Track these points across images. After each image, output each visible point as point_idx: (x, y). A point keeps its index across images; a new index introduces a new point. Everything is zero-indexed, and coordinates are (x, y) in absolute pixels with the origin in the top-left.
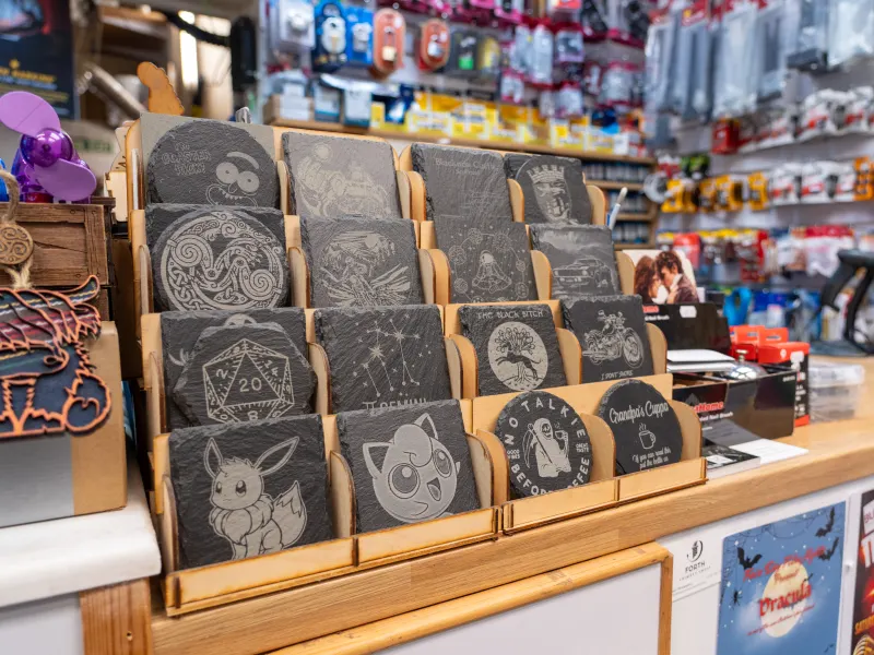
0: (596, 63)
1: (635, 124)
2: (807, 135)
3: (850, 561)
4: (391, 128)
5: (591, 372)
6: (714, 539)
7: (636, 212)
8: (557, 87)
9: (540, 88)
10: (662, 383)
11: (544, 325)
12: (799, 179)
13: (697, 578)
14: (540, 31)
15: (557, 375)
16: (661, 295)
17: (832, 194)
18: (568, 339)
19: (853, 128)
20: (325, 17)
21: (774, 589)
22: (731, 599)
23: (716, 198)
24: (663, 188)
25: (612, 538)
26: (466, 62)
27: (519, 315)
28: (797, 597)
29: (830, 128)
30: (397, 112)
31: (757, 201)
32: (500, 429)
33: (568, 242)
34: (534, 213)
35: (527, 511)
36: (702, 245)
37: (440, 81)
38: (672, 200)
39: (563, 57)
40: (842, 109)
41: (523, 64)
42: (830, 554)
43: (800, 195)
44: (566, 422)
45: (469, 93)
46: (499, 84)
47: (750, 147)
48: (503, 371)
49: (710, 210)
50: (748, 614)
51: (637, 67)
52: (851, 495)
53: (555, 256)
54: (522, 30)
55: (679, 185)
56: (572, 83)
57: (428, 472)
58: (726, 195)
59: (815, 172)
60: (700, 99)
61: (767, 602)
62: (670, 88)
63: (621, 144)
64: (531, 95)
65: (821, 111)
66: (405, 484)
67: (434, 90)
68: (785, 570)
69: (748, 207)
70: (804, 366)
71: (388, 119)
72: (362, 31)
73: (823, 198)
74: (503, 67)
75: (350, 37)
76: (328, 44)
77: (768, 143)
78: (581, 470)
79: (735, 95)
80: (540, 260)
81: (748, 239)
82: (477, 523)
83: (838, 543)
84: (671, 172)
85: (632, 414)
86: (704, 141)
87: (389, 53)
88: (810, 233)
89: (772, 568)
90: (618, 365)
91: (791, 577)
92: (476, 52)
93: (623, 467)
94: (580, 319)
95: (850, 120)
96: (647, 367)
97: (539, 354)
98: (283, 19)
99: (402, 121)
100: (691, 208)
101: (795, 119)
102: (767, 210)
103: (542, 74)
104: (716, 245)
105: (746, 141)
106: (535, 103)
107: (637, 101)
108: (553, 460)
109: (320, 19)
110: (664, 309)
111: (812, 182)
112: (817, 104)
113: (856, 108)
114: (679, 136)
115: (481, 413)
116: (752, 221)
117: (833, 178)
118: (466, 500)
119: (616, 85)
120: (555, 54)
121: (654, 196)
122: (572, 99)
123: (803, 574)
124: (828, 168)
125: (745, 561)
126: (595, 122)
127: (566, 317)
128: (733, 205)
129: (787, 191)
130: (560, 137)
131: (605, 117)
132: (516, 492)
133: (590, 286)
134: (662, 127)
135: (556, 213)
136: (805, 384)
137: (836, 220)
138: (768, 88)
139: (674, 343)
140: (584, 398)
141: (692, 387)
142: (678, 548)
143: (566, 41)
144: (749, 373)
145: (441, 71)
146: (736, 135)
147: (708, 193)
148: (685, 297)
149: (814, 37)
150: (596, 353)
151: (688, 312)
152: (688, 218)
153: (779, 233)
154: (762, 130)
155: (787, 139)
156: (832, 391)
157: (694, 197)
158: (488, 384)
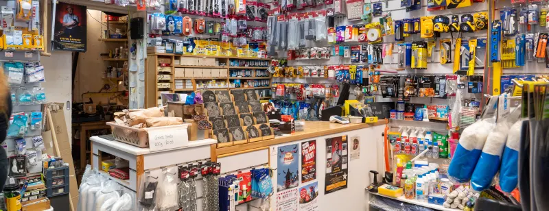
0: (251, 27)
1: (264, 47)
2: (312, 58)
3: (300, 154)
4: (188, 54)
5: (258, 123)
6: (276, 147)
7: (265, 76)
8: (239, 36)
9: (233, 37)
10: (268, 124)
11: (251, 116)
12: (311, 70)
13: (274, 153)
14: (233, 19)
15: (253, 123)
16: (269, 110)
17: (319, 75)
18: (254, 118)
19: (323, 58)
20: (169, 21)
21: (287, 156)
22: (279, 157)
23: (289, 73)
24: (273, 69)
25: (261, 145)
26: (210, 31)
27: (248, 115)
28: (291, 158)
29: (317, 57)
30: (190, 48)
31: (301, 75)
32: (247, 130)
33: (253, 103)
34: (248, 99)
35: (251, 140)
36: (285, 88)
37: (201, 36)
38: (276, 73)
39: (241, 28)
40: (320, 52)
41: (228, 30)
42: (296, 152)
43: (311, 75)
44: (255, 129)
45: (210, 39)
46: (221, 37)
47: (298, 59)
48: (246, 123)
49: (288, 77)
50: (282, 160)
51: (264, 28)
52: (299, 143)
53: (252, 106)
54: (227, 20)
55: (278, 69)
56: (243, 35)
57: (239, 135)
58: (292, 73)
59: (315, 69)
60: (283, 44)
61: (285, 159)
62: (274, 39)
63: (259, 54)
64: (230, 38)
65: (314, 52)
66: (237, 136)
67: (199, 39)
68: (288, 153)
69: (298, 76)
70: (293, 122)
71: (187, 51)
72: (179, 23)
73: (317, 76)
74: (222, 32)
75: (176, 26)
76: (170, 29)
77: (303, 58)
78: (257, 135)
79: (293, 44)
80: (250, 107)
81: (298, 86)
82: (245, 141)
83: (297, 150)
84: (275, 64)
85: (264, 129)
86: (285, 55)
87: (187, 30)
88: (313, 87)
89: (286, 153)
90: (262, 122)
91: (289, 155)
92: (213, 28)
93: (263, 135)
94: (256, 115)
95: (322, 55)
96: (266, 122)
97: (251, 120)
98: (158, 22)
99: (192, 52)
100: (282, 76)
101: (309, 53)
102: (304, 78)
103: (234, 33)
104: (289, 88)
105: (297, 57)
106: (231, 41)
107: (264, 39)
108: (254, 134)
109: (167, 21)
110: (269, 112)
111: (313, 71)
112: (314, 50)
113: (323, 52)
114: (278, 52)
115: (244, 128)
116: (300, 81)
117: (319, 71)
118: (244, 138)
119: (257, 35)
120: (238, 26)
121: (271, 71)
122: (244, 40)
123: (291, 155)
124: (318, 68)
125: (281, 151)
126: (251, 47)
127: (254, 115)
128: (294, 76)
129: (307, 74)
130: (240, 54)
131: (254, 45)
132: (249, 138)
133: (257, 110)
134: (272, 48)
135: (251, 98)
136: (294, 125)
137: (321, 82)
138: (302, 44)
139: (270, 118)
140: (257, 126)
141: (273, 125)
142: (271, 148)
143: (242, 22)
144: (283, 123)
145: (202, 33)
146: (294, 55)
147: (287, 71)
148: (273, 110)
149: (312, 32)
150: (258, 120)
151: (273, 113)
152: (281, 79)
153: (306, 86)
154: (301, 54)
155: (307, 58)
156: (299, 126)
157: (283, 72)
158: (245, 125)
